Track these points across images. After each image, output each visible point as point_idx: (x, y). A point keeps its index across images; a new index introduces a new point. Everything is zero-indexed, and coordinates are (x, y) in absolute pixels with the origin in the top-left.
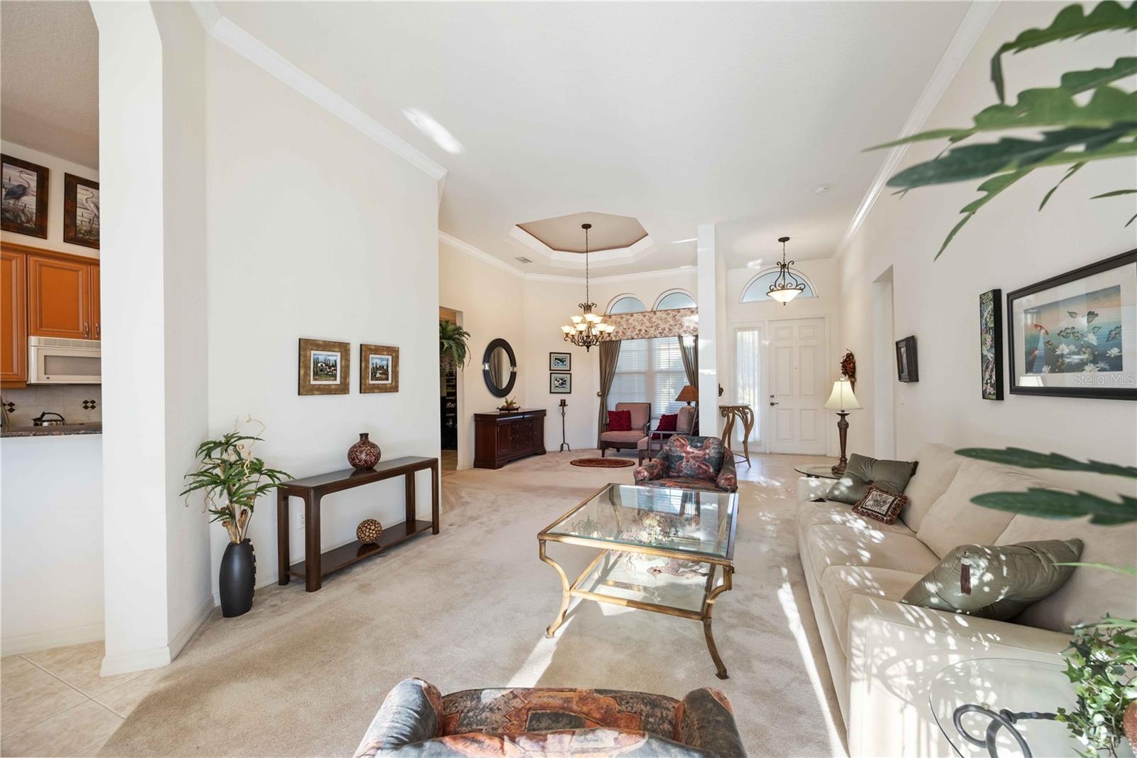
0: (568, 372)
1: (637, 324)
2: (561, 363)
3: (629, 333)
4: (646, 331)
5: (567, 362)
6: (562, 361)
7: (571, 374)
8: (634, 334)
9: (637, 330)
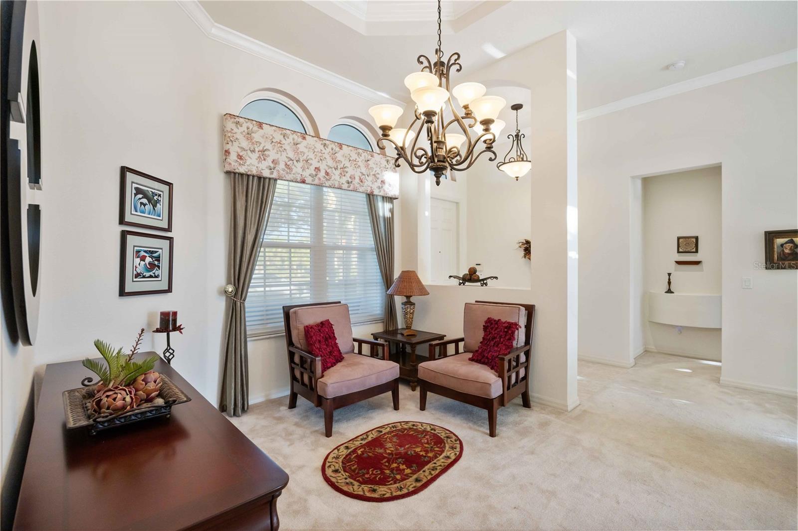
0: (165, 233)
1: (311, 156)
2: (149, 207)
3: (298, 169)
4: (327, 173)
5: (162, 207)
6: (152, 200)
7: (171, 239)
8: (306, 174)
9: (312, 168)
